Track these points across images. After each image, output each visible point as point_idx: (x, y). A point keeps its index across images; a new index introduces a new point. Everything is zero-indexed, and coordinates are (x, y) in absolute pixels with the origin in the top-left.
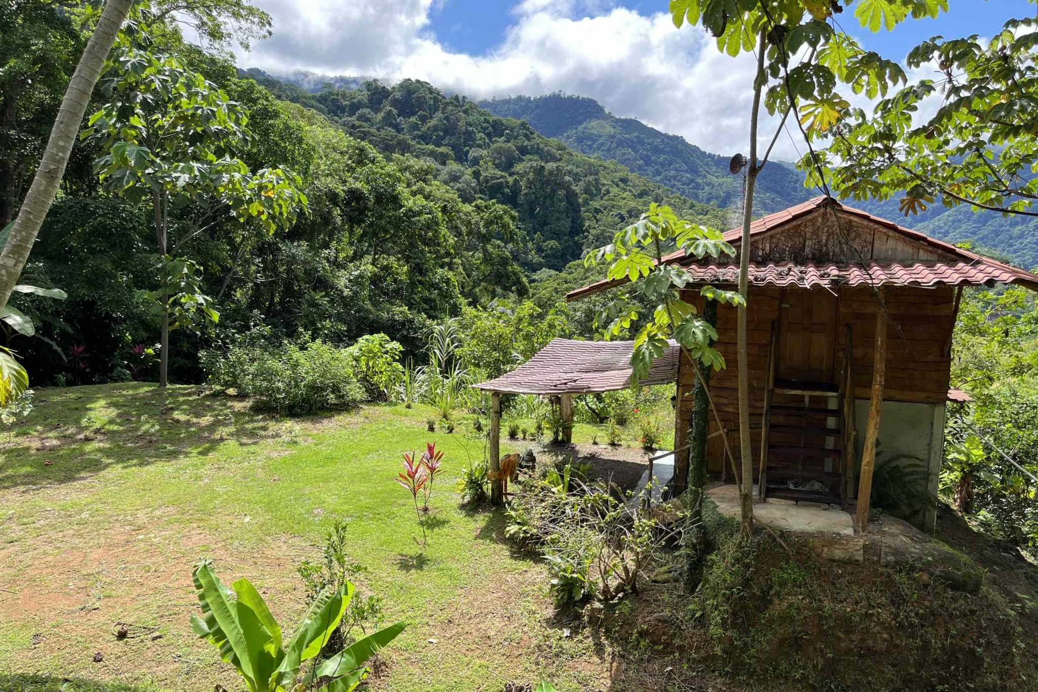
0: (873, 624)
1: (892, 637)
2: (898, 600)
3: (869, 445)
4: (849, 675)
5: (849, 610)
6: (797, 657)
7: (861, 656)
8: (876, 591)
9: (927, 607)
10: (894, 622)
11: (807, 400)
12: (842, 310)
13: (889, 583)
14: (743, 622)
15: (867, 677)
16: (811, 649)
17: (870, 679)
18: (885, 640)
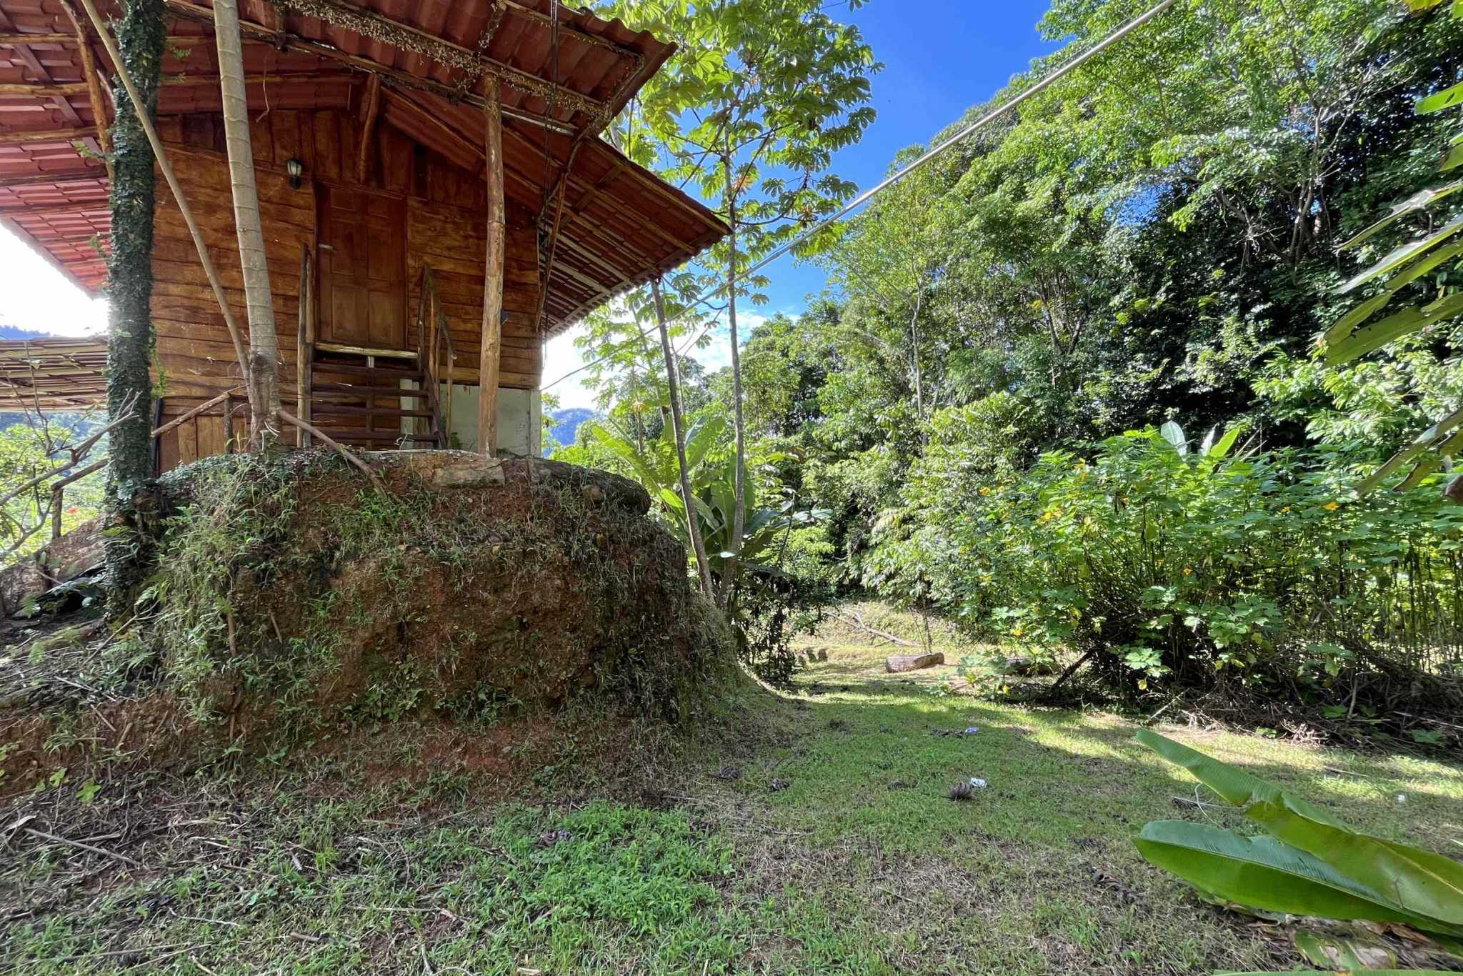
0: (537, 568)
1: (567, 583)
2: (565, 526)
3: (492, 318)
4: (508, 667)
5: (496, 548)
6: (405, 668)
7: (523, 627)
8: (532, 519)
9: (604, 530)
10: (566, 559)
11: (371, 363)
12: (410, 262)
13: (549, 503)
14: (271, 632)
15: (535, 661)
16: (433, 640)
17: (541, 663)
18: (559, 589)
